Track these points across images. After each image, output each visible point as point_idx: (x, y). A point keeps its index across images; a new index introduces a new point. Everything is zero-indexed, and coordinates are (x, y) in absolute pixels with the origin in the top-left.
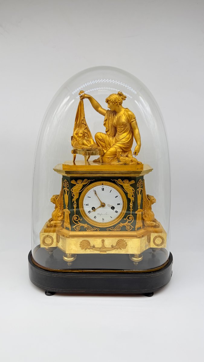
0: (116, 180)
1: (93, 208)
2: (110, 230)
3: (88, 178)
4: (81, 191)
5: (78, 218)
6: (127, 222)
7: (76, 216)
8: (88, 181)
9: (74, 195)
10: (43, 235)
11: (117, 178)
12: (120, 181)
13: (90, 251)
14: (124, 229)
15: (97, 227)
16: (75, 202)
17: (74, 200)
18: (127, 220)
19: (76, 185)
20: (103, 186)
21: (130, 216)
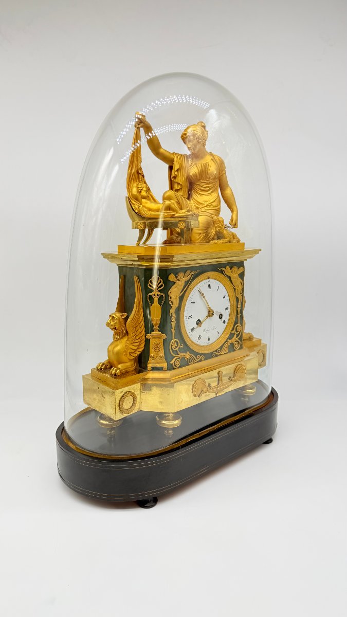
0: (223, 269)
1: (199, 322)
2: (217, 356)
3: (191, 269)
4: (182, 293)
5: (177, 344)
6: (235, 336)
7: (175, 341)
8: (192, 273)
9: (172, 302)
10: (121, 392)
11: (225, 265)
12: (228, 271)
13: (206, 396)
14: (232, 348)
15: (201, 354)
16: (174, 315)
17: (172, 311)
18: (234, 334)
19: (175, 283)
20: (208, 280)
21: (238, 326)
